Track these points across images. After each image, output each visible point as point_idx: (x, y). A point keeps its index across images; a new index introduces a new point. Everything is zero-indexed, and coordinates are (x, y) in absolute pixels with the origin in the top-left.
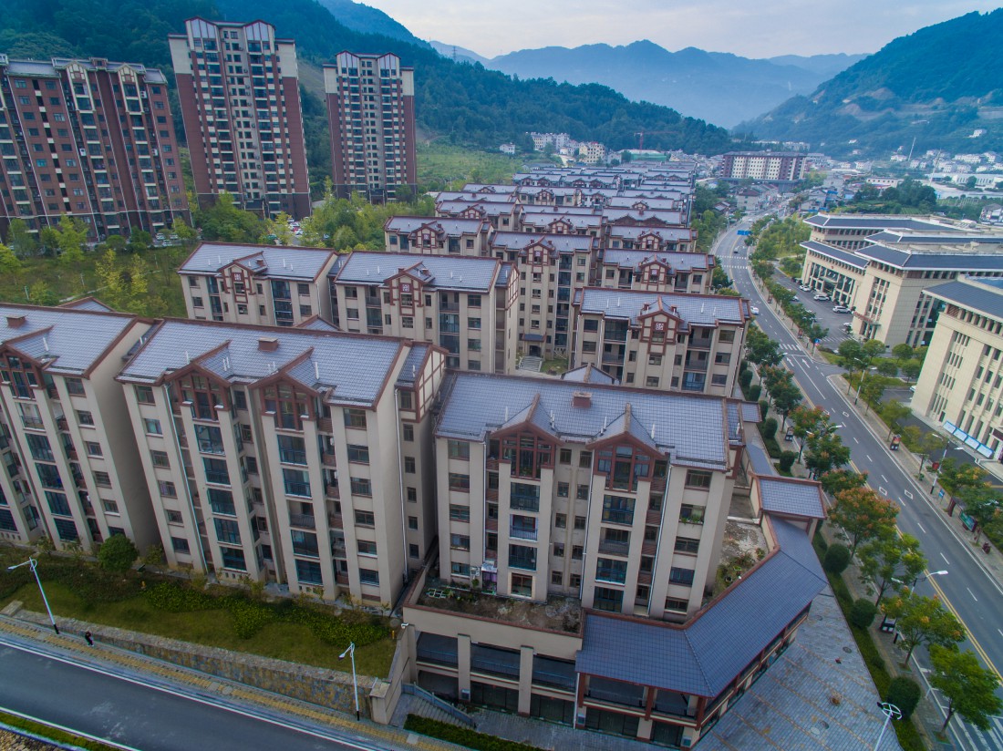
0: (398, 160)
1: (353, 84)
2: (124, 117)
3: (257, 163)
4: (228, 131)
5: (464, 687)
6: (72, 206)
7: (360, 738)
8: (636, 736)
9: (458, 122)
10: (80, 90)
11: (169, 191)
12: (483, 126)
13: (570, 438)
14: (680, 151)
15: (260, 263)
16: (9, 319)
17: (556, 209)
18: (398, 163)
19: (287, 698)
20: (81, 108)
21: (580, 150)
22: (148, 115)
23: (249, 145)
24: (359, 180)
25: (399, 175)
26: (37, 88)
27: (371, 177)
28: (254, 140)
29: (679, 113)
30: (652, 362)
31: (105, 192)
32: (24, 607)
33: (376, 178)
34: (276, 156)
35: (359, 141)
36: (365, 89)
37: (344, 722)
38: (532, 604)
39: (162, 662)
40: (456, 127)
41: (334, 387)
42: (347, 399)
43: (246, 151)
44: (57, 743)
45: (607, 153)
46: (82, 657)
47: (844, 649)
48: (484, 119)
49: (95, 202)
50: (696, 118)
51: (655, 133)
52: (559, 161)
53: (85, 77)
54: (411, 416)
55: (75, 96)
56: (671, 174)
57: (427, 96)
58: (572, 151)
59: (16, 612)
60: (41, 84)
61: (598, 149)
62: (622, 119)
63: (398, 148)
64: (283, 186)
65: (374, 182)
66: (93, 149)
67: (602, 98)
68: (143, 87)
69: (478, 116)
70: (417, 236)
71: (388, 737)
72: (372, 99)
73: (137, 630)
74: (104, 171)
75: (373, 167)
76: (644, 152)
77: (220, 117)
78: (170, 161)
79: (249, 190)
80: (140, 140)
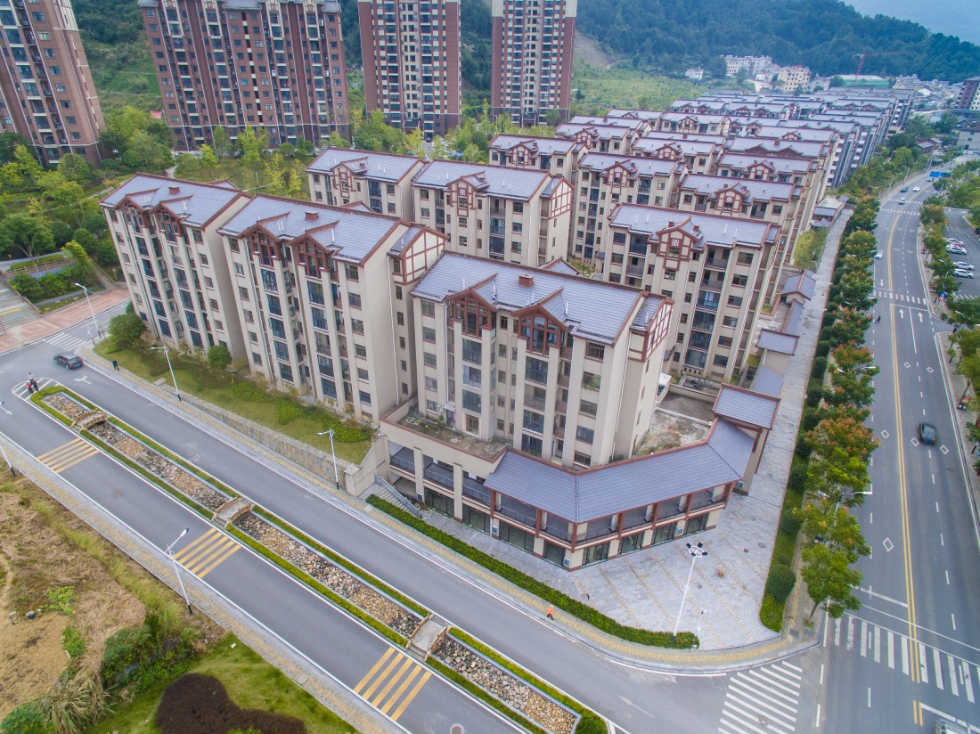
0: (553, 84)
1: (518, 6)
2: (305, 43)
3: (418, 84)
4: (395, 55)
5: (420, 491)
6: (264, 118)
7: (334, 499)
8: (532, 552)
9: (645, 44)
10: (275, 20)
11: (336, 107)
12: (672, 49)
13: (504, 307)
14: (915, 76)
15: (362, 165)
16: (170, 188)
17: (685, 135)
18: (552, 87)
19: (299, 466)
20: (274, 35)
21: (779, 75)
22: (324, 41)
23: (413, 68)
24: (514, 103)
25: (552, 99)
26: (244, 19)
27: (526, 101)
28: (417, 63)
29: (926, 27)
30: (667, 276)
31: (287, 107)
32: (166, 382)
33: (531, 102)
34: (433, 79)
35: (518, 64)
36: (530, 11)
37: (330, 488)
38: (478, 441)
39: (233, 429)
40: (642, 51)
41: (342, 248)
42: (346, 257)
43: (410, 73)
44: (162, 456)
45: (812, 78)
46: (189, 416)
47: (759, 544)
48: (676, 41)
49: (280, 115)
50: (947, 34)
51: (885, 54)
52: (752, 88)
53: (278, 8)
54: (400, 279)
55: (271, 25)
56: (866, 103)
57: (619, 16)
58: (770, 77)
59: (162, 384)
60: (248, 16)
61: (801, 74)
62: (845, 38)
63: (554, 71)
64: (438, 107)
65: (528, 106)
66: (282, 71)
67: (826, 13)
68: (321, 16)
69: (670, 38)
70: (512, 153)
71: (353, 503)
72: (535, 21)
73: (223, 408)
74: (288, 90)
75: (529, 91)
76: (860, 77)
77: (391, 42)
78: (338, 82)
79: (409, 110)
80: (316, 62)
